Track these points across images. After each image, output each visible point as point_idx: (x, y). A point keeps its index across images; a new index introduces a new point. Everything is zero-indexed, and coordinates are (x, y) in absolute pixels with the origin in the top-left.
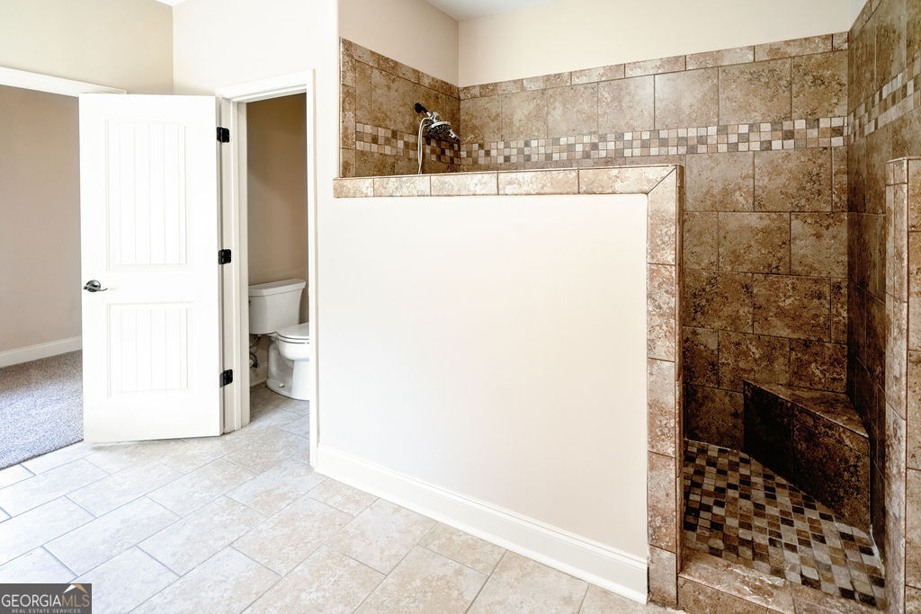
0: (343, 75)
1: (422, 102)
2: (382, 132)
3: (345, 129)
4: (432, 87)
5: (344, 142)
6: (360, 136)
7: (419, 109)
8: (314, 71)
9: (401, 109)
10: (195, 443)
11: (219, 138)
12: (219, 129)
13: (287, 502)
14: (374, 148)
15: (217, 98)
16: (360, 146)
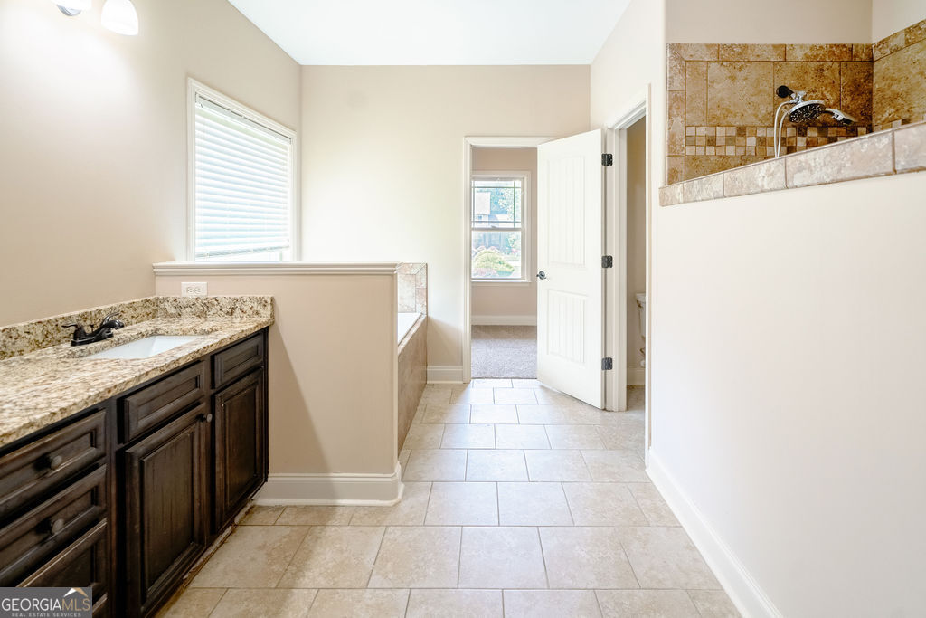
0: (670, 81)
1: (789, 82)
2: (721, 132)
3: (672, 136)
4: (808, 59)
5: (670, 150)
6: (690, 140)
7: (784, 92)
8: (650, 86)
9: (753, 99)
10: (587, 407)
11: (603, 163)
12: (604, 156)
13: (612, 480)
14: (711, 150)
15: (603, 130)
16: (690, 151)
